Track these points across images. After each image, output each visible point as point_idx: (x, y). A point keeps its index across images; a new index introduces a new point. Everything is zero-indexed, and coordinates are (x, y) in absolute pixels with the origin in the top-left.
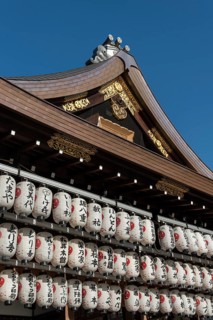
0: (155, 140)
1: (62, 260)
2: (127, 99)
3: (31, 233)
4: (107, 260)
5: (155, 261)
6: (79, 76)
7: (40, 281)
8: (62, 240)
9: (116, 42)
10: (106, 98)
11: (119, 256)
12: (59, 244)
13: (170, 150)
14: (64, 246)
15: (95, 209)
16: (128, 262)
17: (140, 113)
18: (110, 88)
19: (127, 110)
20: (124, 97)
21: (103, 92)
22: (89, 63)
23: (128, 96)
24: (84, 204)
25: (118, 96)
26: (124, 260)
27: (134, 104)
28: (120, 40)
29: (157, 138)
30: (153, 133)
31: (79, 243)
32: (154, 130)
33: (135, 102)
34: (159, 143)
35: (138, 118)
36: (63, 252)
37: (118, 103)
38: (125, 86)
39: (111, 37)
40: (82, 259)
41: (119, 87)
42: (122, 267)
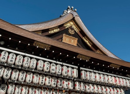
0: (86, 41)
1: (42, 83)
2: (75, 27)
3: (30, 74)
4: (60, 83)
5: (81, 83)
6: (54, 21)
7: (36, 90)
8: (42, 76)
9: (71, 8)
10: (66, 28)
11: (65, 82)
12: (41, 77)
13: (92, 44)
14: (43, 78)
15: (53, 65)
16: (69, 84)
17: (80, 32)
18: (68, 24)
19: (75, 31)
20: (74, 27)
21: (65, 26)
22: (61, 16)
23: (75, 26)
24: (48, 64)
25: (72, 27)
26: (67, 83)
27: (78, 29)
28: (73, 7)
29: (87, 40)
30: (85, 38)
31: (49, 77)
32: (85, 37)
33: (78, 28)
34: (87, 42)
35: (79, 33)
36: (42, 80)
37: (71, 29)
38: (74, 23)
39: (69, 7)
40: (49, 83)
41: (72, 23)
42: (66, 85)
